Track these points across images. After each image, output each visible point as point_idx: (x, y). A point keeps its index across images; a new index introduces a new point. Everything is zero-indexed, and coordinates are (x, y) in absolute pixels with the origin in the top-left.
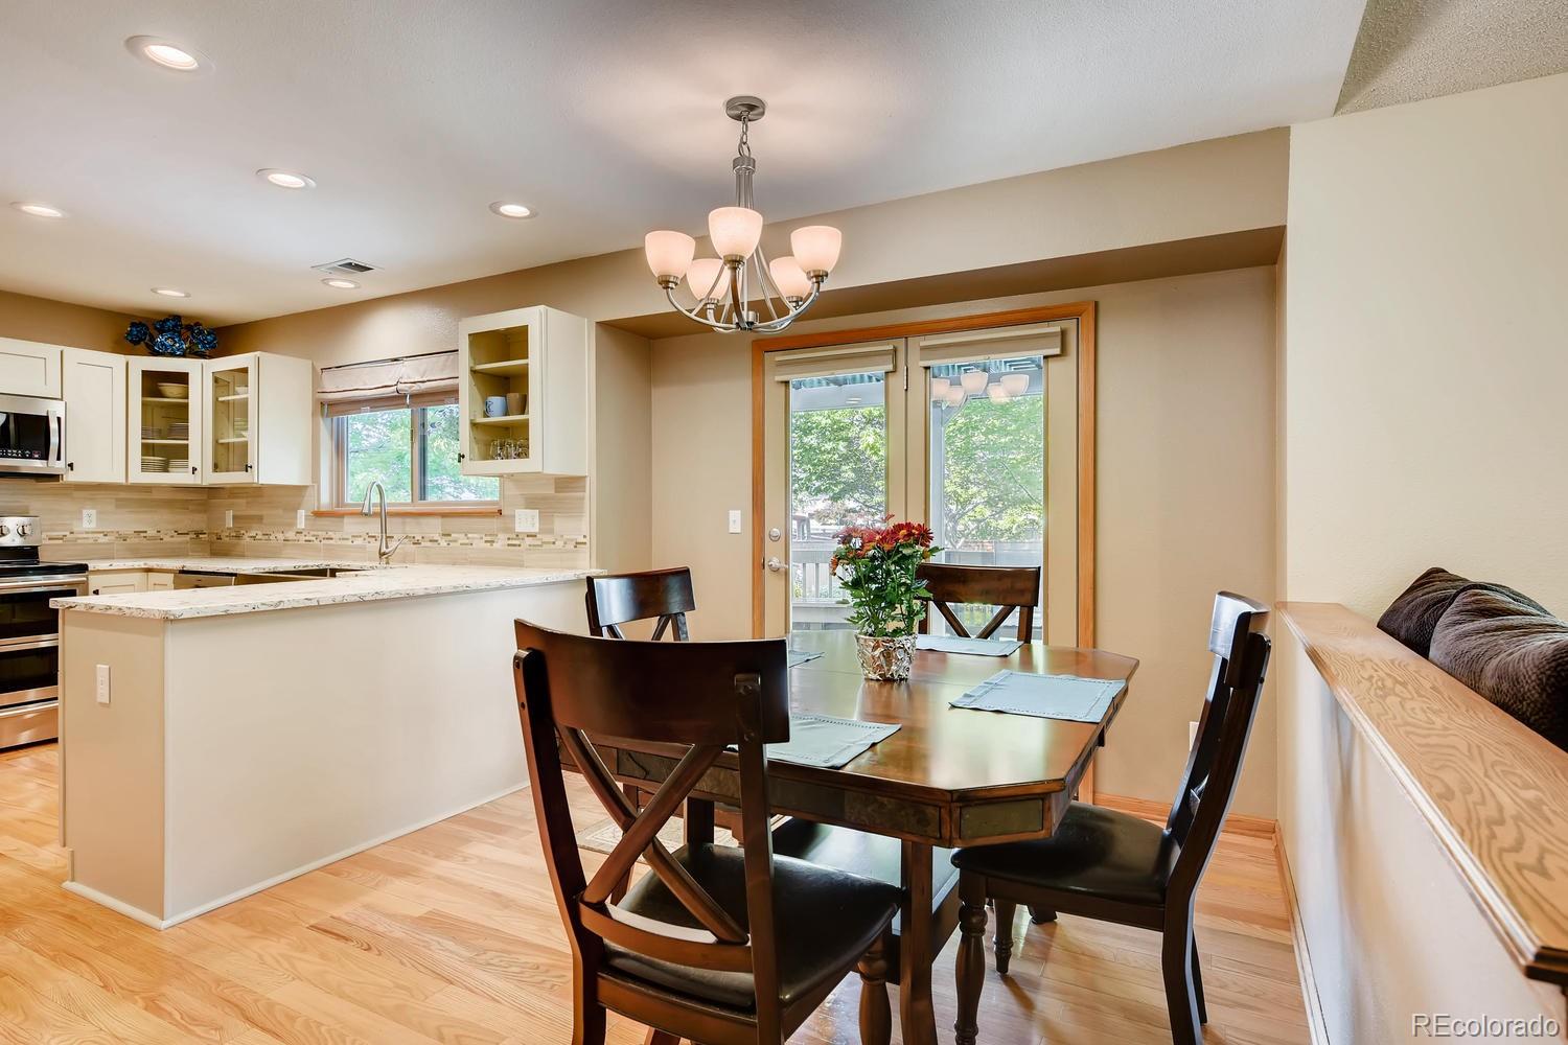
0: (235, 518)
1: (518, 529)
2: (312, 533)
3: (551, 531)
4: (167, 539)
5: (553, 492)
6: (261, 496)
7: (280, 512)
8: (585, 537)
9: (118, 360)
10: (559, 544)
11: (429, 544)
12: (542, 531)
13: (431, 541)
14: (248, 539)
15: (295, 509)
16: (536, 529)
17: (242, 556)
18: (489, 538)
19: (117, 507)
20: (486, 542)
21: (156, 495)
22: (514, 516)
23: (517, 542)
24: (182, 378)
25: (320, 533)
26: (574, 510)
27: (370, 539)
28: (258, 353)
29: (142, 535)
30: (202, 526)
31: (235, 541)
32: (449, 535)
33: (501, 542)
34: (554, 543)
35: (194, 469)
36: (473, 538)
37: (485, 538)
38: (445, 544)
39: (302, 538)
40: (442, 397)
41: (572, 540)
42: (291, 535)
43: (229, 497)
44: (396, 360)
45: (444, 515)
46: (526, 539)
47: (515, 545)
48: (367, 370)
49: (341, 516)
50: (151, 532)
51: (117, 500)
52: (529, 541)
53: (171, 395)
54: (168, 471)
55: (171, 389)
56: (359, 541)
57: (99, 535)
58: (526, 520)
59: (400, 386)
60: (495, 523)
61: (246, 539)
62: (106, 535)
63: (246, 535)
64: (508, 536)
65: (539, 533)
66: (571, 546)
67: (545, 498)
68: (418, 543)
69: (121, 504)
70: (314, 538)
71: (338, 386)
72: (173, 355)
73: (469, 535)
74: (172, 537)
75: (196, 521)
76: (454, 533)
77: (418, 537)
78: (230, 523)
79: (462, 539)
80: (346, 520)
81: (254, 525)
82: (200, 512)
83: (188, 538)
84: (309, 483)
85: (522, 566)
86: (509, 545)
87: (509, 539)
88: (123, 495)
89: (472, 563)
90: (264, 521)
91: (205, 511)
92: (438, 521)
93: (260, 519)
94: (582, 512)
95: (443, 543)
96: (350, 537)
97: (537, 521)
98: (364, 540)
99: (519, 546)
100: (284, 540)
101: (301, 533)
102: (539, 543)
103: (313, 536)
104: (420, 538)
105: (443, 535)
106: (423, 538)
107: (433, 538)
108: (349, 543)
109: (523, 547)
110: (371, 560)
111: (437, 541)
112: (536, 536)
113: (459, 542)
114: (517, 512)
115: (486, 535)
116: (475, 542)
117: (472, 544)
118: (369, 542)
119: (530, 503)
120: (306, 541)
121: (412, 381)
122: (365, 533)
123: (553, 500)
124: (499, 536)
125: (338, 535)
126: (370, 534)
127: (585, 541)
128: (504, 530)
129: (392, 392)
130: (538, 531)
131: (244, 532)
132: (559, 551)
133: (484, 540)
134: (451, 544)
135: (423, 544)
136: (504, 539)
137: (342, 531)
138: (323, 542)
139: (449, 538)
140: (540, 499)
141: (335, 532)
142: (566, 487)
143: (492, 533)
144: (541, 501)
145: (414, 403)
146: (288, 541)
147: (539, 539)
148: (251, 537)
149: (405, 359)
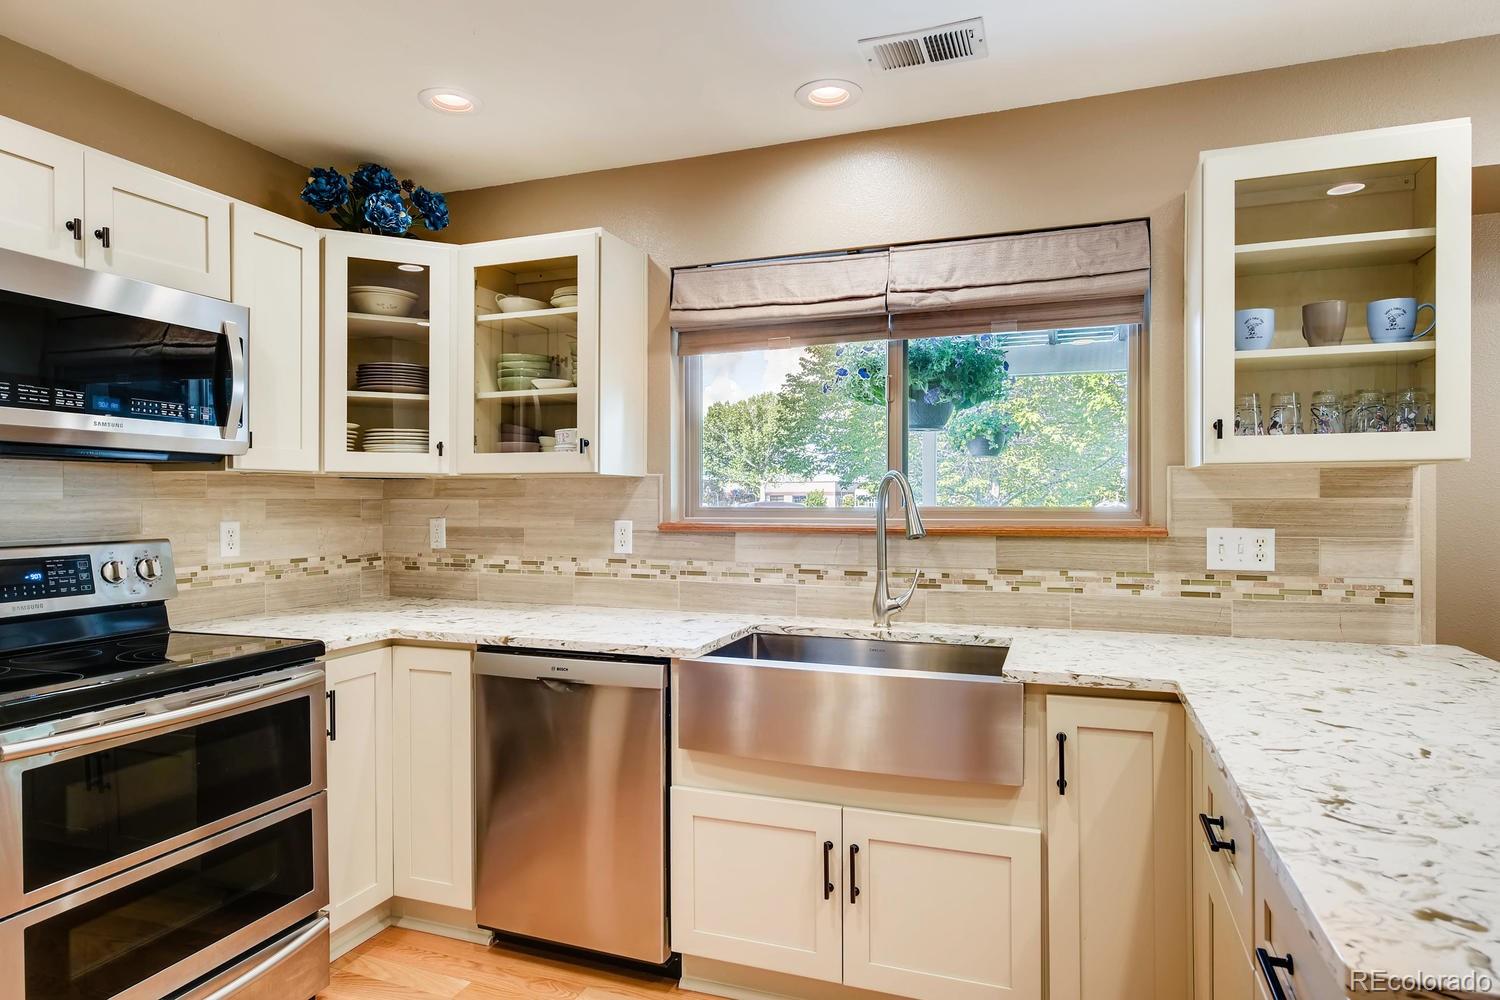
0: (453, 531)
1: (1213, 564)
2: (649, 562)
3: (1312, 571)
4: (333, 571)
5: (1315, 496)
6: (521, 495)
7: (570, 522)
8: (1409, 582)
10: (1334, 594)
11: (964, 588)
12: (1279, 569)
13: (965, 582)
14: (484, 571)
15: (609, 519)
16: (1268, 565)
17: (470, 597)
18: (1128, 580)
19: (269, 515)
20: (1119, 586)
21: (322, 493)
22: (1204, 540)
23: (1211, 589)
24: (419, 283)
25: (672, 563)
26: (1388, 532)
27: (803, 576)
28: (599, 230)
29: (302, 565)
30: (376, 546)
31: (451, 572)
32: (1020, 572)
33: (1163, 588)
34: (1319, 593)
35: (440, 446)
36: (1078, 579)
37: (1117, 580)
38: (1008, 589)
39: (626, 571)
40: (986, 318)
41: (1373, 588)
42: (597, 564)
43: (437, 495)
44: (858, 251)
45: (1002, 536)
46: (1236, 583)
47: (1207, 595)
49: (731, 532)
50: (313, 561)
51: (270, 502)
52: (1243, 587)
53: (380, 309)
55: (385, 303)
56: (771, 580)
57: (238, 571)
58: (1239, 548)
59: (892, 298)
60: (1146, 553)
61: (480, 570)
62: (252, 570)
63: (479, 564)
64: (1183, 576)
65: (1275, 573)
66: (1368, 600)
67: (1290, 508)
68: (933, 584)
69: (275, 509)
70: (658, 572)
71: (703, 299)
72: (392, 232)
73: (1071, 574)
74: (340, 566)
75: (365, 537)
76: (1029, 568)
77: (933, 574)
78: (439, 540)
79: (1054, 579)
80: (740, 540)
81: (502, 545)
82: (369, 520)
83: (357, 568)
84: (639, 471)
85: (1227, 634)
86: (1184, 594)
87: (1185, 582)
88: (277, 493)
89: (1078, 625)
90: (526, 539)
91: (379, 520)
92: (992, 545)
93: (516, 535)
94: (1402, 536)
95: (1001, 586)
96: (750, 570)
97: (1270, 550)
98: (790, 576)
99: (1218, 595)
100: (577, 574)
101: (624, 561)
102: (1276, 591)
103: (653, 567)
104: (938, 576)
105: (1001, 571)
106: (945, 575)
107: (973, 575)
108: (750, 581)
109: (1226, 598)
110: (803, 613)
111: (985, 582)
112: (1265, 578)
113: (1045, 585)
114: (1213, 534)
115: (1120, 574)
116: (1088, 587)
117: (1080, 590)
118: (802, 581)
119: (1248, 516)
120: (633, 576)
121: (925, 287)
122: (796, 566)
123: (1315, 510)
124: (1157, 576)
125: (720, 567)
126: (803, 567)
127: (1408, 589)
128: (1173, 566)
129: (872, 309)
130: (1273, 570)
131: (475, 557)
132: (1332, 608)
133: (1114, 583)
134: (1021, 588)
135: (945, 587)
136: (1172, 582)
137: (732, 560)
138: (680, 578)
139: (1019, 578)
140: (1278, 509)
141: (711, 561)
142: (1358, 487)
143: (1139, 569)
144: (1280, 513)
145: (905, 330)
146: (590, 574)
147: (1275, 585)
148: (492, 566)
149: (891, 249)
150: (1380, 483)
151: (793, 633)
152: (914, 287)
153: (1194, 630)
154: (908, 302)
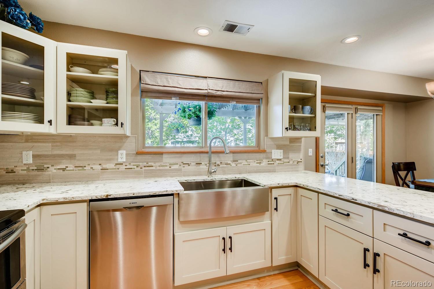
0: (34, 156)
1: (273, 158)
2: (132, 164)
3: (288, 158)
5: (288, 143)
6: (75, 142)
7: (99, 151)
8: (301, 159)
10: (291, 162)
11: (225, 166)
12: (284, 158)
13: (226, 164)
14: (55, 171)
15: (116, 150)
16: (282, 157)
17: (48, 182)
18: (258, 162)
20: (257, 163)
22: (272, 152)
23: (272, 163)
25: (140, 164)
26: (298, 150)
27: (184, 165)
28: (127, 52)
31: (36, 173)
33: (265, 163)
34: (289, 162)
36: (250, 162)
37: (257, 162)
39: (123, 168)
41: (296, 161)
42: (110, 165)
43: (27, 141)
44: (198, 77)
46: (277, 161)
47: (272, 164)
48: (175, 77)
49: (161, 154)
52: (278, 162)
56: (173, 167)
58: (277, 154)
59: (209, 91)
60: (262, 155)
61: (52, 170)
63: (52, 168)
64: (268, 160)
65: (282, 159)
66: (296, 163)
67: (285, 145)
68: (218, 165)
70: (135, 167)
72: (23, 27)
73: (248, 161)
76: (240, 160)
77: (218, 163)
78: (28, 160)
79: (244, 162)
80: (165, 156)
81: (64, 161)
85: (275, 172)
86: (268, 164)
87: (268, 161)
90: (77, 158)
93: (72, 157)
94: (300, 151)
95: (233, 165)
96: (168, 164)
97: (282, 154)
98: (180, 165)
99: (274, 164)
100: (101, 169)
101: (122, 164)
102: (283, 162)
103: (134, 165)
104: (219, 163)
105: (233, 161)
106: (221, 163)
107: (227, 162)
108: (168, 168)
109: (275, 164)
110: (184, 176)
111: (230, 164)
112: (281, 160)
113: (242, 164)
114: (273, 151)
115: (257, 160)
116: (251, 164)
117: (249, 165)
118: (184, 167)
119: (279, 147)
120: (125, 169)
121: (217, 90)
122: (182, 162)
123: (288, 146)
124: (264, 160)
125: (158, 164)
126: (184, 163)
127: (301, 161)
128: (267, 158)
129: (204, 93)
130: (282, 158)
131: (50, 166)
132: (291, 165)
133: (256, 163)
134: (238, 165)
135: (221, 166)
136: (266, 162)
137: (162, 162)
138: (144, 168)
139: (237, 162)
140: (283, 146)
141: (155, 162)
142: (294, 141)
143: (260, 159)
144: (284, 147)
145: (209, 100)
146: (108, 169)
148: (59, 169)
149: (207, 78)
150: (298, 141)
151: (189, 181)
152: (214, 89)
153: (269, 171)
154: (213, 93)
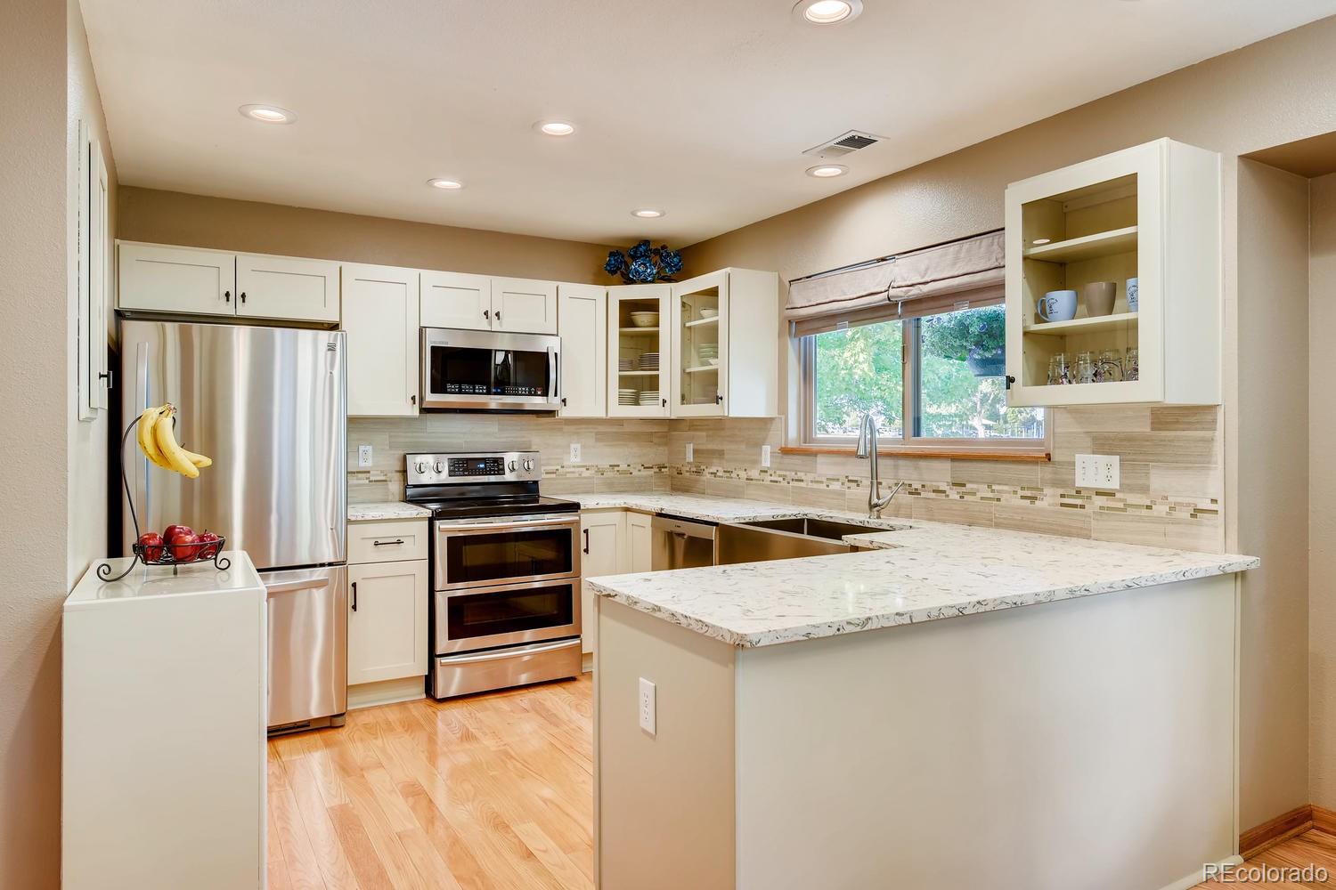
0: (695, 452)
1: (1079, 483)
2: (778, 472)
3: (1145, 489)
4: (635, 473)
5: (1148, 429)
6: (723, 429)
7: (743, 447)
8: (1215, 501)
9: (599, 291)
10: (1161, 509)
11: (933, 495)
12: (1123, 488)
13: (934, 491)
14: (709, 476)
15: (758, 445)
16: (1114, 484)
17: (702, 493)
18: (1028, 493)
19: (597, 440)
20: (1022, 497)
21: (627, 428)
22: (1073, 464)
23: (1078, 502)
24: (652, 306)
25: (788, 473)
26: (1199, 459)
27: (850, 484)
28: (728, 270)
29: (616, 469)
30: (663, 460)
31: (694, 476)
32: (964, 485)
33: (1049, 500)
34: (1149, 507)
35: (664, 401)
36: (999, 492)
37: (1021, 493)
38: (957, 497)
39: (767, 478)
40: (952, 301)
41: (1188, 505)
42: (754, 474)
43: (689, 430)
44: (883, 260)
45: (955, 458)
46: (1095, 498)
47: (1075, 506)
48: (846, 276)
49: (814, 454)
50: (623, 467)
51: (597, 434)
52: (1100, 501)
53: (643, 324)
54: (639, 404)
55: (643, 318)
56: (835, 486)
57: (581, 469)
58: (1096, 471)
59: (892, 292)
60: (1039, 473)
61: (707, 476)
62: (588, 469)
63: (707, 471)
64: (1061, 491)
65: (1119, 491)
66: (1185, 514)
67: (1130, 439)
68: (916, 492)
69: (600, 437)
70: (781, 479)
71: (809, 300)
72: (644, 281)
73: (994, 487)
74: (639, 471)
75: (656, 454)
76: (970, 482)
77: (916, 485)
78: (690, 457)
79: (984, 491)
80: (820, 459)
81: (715, 461)
82: (659, 445)
83: (651, 472)
84: (774, 414)
85: (1088, 537)
86: (1062, 505)
87: (1063, 496)
88: (601, 429)
89: (998, 525)
90: (726, 456)
91: (666, 444)
92: (947, 465)
93: (721, 454)
94: (1209, 463)
95: (954, 494)
96: (824, 480)
97: (1116, 472)
98: (843, 484)
99: (1082, 507)
100: (747, 479)
101: (766, 472)
102: (1121, 505)
103: (780, 476)
104: (919, 487)
105: (954, 484)
106: (923, 486)
107: (938, 487)
108: (823, 486)
109: (1089, 509)
110: (850, 509)
111: (944, 492)
112: (1113, 495)
113: (979, 495)
114: (1079, 458)
115: (1023, 489)
116: (1004, 497)
117: (999, 500)
118: (849, 488)
119: (1103, 445)
120: (771, 481)
121: (910, 283)
122: (847, 477)
123: (1148, 441)
124: (1046, 491)
125: (810, 477)
126: (850, 478)
127: (1214, 507)
128: (1055, 483)
129: (881, 301)
130: (1118, 488)
131: (704, 467)
132: (1158, 520)
133: (1019, 496)
134: (965, 496)
135: (923, 495)
136: (1054, 496)
137: (815, 473)
138: (792, 484)
139: (964, 489)
140: (1121, 440)
141: (806, 472)
142: (1177, 422)
143: (1034, 485)
144: (1125, 443)
145: (908, 312)
146: (752, 480)
147: (1121, 500)
148: (712, 473)
149: (897, 257)
150: (1193, 419)
151: (824, 519)
152: (903, 284)
153: (1068, 533)
154: (900, 294)
